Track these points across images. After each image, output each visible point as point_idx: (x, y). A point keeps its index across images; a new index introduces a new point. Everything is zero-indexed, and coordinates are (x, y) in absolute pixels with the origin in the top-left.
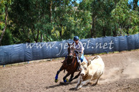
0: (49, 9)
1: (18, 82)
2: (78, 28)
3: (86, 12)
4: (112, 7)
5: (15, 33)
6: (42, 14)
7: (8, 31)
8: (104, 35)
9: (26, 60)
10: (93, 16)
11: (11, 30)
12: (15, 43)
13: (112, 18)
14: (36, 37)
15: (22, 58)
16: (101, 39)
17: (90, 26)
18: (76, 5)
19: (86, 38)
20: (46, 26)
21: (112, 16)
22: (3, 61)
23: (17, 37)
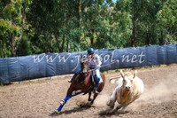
0: (78, 10)
1: (38, 103)
2: (115, 34)
3: (125, 13)
4: (158, 7)
5: (35, 40)
6: (69, 16)
7: (25, 38)
8: (147, 43)
9: (48, 75)
10: (134, 19)
11: (30, 37)
12: (34, 53)
13: (158, 22)
14: (60, 45)
15: (43, 72)
16: (144, 48)
17: (129, 32)
18: (112, 5)
19: (124, 47)
20: (74, 31)
21: (158, 19)
22: (19, 76)
23: (37, 45)
